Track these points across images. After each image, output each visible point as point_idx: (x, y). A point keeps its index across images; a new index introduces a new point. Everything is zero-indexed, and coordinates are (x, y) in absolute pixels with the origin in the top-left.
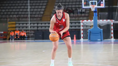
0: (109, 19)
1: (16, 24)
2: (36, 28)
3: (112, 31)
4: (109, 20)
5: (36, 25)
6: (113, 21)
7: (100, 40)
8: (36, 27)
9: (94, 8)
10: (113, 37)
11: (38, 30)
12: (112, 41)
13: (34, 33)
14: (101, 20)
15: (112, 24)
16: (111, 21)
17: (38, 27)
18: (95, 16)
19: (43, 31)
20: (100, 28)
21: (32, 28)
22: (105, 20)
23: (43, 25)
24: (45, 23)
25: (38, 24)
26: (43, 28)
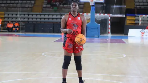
0: (106, 13)
1: (5, 14)
2: (26, 20)
3: (109, 26)
4: (106, 15)
5: (26, 16)
6: (111, 15)
7: (97, 36)
8: (26, 18)
9: (93, 3)
10: (110, 33)
11: (28, 22)
12: (109, 37)
13: (24, 24)
14: (98, 14)
15: (110, 18)
16: (109, 15)
17: (28, 18)
18: (93, 9)
19: (34, 23)
20: (98, 23)
21: (23, 20)
22: (102, 14)
23: (34, 16)
24: (37, 15)
25: (29, 15)
26: (34, 20)
